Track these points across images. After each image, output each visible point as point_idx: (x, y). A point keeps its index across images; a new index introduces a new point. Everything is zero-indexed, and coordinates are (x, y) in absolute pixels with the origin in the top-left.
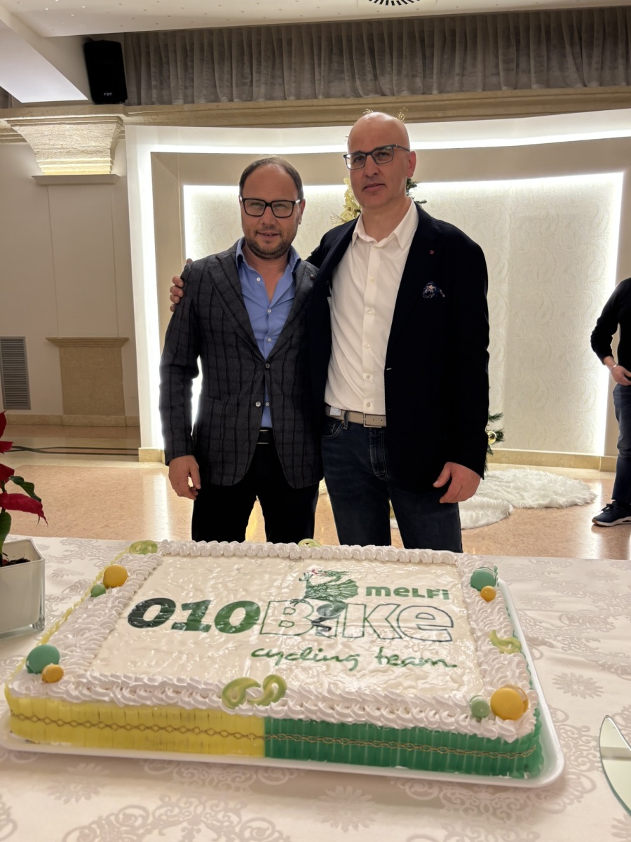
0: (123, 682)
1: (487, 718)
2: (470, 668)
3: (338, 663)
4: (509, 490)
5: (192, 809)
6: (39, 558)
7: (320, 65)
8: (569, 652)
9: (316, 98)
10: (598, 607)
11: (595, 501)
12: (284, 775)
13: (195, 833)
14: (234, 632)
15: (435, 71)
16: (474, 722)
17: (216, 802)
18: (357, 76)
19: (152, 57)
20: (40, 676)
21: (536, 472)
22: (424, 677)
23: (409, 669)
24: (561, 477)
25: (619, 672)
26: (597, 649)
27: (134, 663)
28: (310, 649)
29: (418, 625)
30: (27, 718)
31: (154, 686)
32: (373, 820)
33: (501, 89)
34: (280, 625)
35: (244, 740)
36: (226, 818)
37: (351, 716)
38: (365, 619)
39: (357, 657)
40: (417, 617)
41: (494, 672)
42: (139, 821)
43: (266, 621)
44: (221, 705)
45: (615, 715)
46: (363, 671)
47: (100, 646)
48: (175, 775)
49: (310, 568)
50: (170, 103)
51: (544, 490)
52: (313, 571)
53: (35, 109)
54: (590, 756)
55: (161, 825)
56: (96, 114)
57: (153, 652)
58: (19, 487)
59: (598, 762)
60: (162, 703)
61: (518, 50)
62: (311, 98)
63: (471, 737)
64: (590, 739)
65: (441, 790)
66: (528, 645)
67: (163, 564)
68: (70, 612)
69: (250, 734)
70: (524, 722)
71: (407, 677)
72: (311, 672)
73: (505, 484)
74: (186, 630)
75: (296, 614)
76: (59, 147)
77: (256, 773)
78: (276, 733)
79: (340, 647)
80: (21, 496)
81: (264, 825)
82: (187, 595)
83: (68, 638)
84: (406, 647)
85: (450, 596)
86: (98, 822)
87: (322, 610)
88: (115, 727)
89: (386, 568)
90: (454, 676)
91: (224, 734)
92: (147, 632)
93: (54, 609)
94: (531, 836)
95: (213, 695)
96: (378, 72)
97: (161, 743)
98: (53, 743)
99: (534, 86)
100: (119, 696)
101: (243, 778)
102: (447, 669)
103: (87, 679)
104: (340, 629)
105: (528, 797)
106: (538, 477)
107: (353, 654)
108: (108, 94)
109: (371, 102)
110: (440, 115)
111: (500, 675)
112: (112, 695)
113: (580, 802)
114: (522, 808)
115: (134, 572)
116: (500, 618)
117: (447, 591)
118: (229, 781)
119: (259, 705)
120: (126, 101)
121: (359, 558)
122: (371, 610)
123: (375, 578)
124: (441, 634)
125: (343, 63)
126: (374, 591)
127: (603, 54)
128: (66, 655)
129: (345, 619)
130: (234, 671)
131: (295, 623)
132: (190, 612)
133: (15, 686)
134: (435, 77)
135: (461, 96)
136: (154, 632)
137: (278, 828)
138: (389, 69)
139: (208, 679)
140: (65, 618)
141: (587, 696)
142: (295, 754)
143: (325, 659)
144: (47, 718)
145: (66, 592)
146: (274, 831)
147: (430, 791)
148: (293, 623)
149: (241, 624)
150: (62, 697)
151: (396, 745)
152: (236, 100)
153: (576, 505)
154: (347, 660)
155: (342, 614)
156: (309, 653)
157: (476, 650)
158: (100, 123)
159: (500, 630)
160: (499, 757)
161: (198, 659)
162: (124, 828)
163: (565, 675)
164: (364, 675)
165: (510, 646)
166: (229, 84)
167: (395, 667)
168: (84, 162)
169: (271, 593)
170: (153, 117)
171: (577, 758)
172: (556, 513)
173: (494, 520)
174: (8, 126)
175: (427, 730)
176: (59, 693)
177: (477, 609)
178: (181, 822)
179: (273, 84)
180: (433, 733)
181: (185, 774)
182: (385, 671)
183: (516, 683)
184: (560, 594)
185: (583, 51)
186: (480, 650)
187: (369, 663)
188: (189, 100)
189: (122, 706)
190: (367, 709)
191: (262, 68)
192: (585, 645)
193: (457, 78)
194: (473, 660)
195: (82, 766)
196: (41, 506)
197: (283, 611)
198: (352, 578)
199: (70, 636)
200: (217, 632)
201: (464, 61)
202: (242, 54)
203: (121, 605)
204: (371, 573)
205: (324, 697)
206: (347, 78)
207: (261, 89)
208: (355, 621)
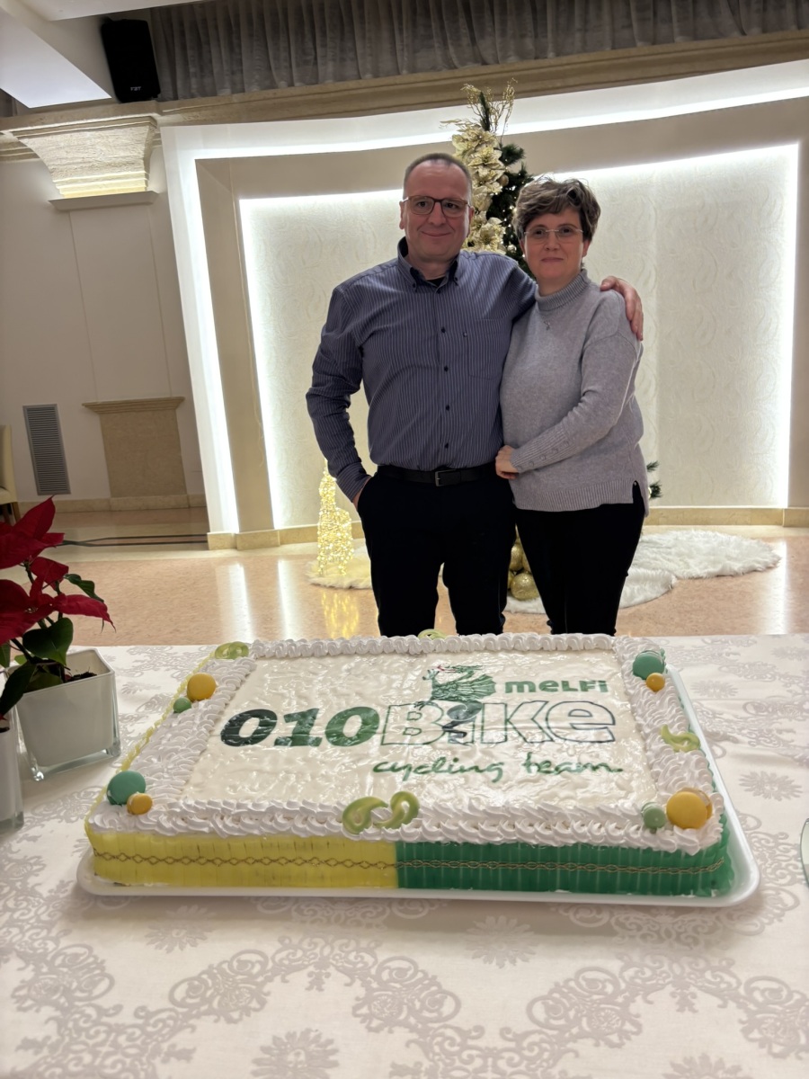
0: (223, 809)
1: (663, 828)
2: (639, 772)
3: (479, 775)
4: (670, 557)
5: (317, 950)
6: (108, 670)
7: (401, 30)
8: (757, 747)
9: (399, 74)
10: (790, 691)
11: (778, 565)
12: (423, 906)
13: (323, 977)
14: (349, 745)
15: (549, 27)
16: (647, 834)
17: (345, 941)
18: (449, 41)
19: (188, 36)
20: (125, 808)
21: (703, 533)
22: (584, 785)
23: (564, 777)
24: (734, 537)
26: (793, 741)
27: (234, 788)
28: (443, 759)
29: (572, 724)
30: (114, 857)
31: (261, 813)
32: (534, 954)
33: (635, 46)
34: (404, 734)
35: (372, 869)
36: (359, 959)
37: (498, 834)
38: (507, 721)
39: (500, 766)
40: (570, 715)
41: (668, 774)
42: (257, 969)
43: (387, 730)
44: (342, 830)
46: (509, 783)
47: (191, 770)
48: (294, 914)
49: (436, 664)
50: (214, 94)
51: (714, 555)
52: (439, 667)
53: (47, 115)
54: (791, 868)
55: (283, 971)
56: (122, 115)
57: (255, 774)
58: (76, 586)
59: (800, 874)
60: (272, 832)
62: (393, 75)
63: (644, 851)
64: (789, 847)
65: (612, 915)
66: (708, 742)
67: (258, 668)
68: (150, 733)
69: (380, 862)
70: (708, 831)
71: (563, 785)
72: (446, 786)
73: (664, 550)
74: (292, 745)
75: (422, 719)
76: (80, 160)
77: (390, 906)
78: (410, 859)
79: (479, 755)
80: (80, 597)
81: (404, 965)
82: (289, 704)
83: (152, 762)
84: (560, 751)
85: (609, 688)
86: (209, 971)
87: (454, 713)
88: (218, 862)
89: (528, 659)
90: (620, 782)
91: (349, 864)
92: (246, 750)
93: (130, 729)
94: (724, 963)
95: (331, 819)
96: (477, 34)
97: (274, 878)
98: (146, 884)
99: (678, 39)
100: (220, 826)
101: (375, 913)
102: (611, 774)
103: (181, 808)
104: (477, 734)
105: (718, 918)
106: (706, 539)
107: (495, 762)
108: (136, 89)
109: (470, 74)
110: (559, 85)
111: (676, 778)
112: (212, 825)
113: (780, 921)
114: (712, 931)
115: (223, 681)
116: (670, 712)
117: (604, 682)
118: (359, 917)
119: (387, 828)
120: (159, 96)
121: (493, 648)
122: (514, 709)
123: (515, 671)
124: (601, 734)
125: (430, 26)
126: (515, 687)
128: (153, 782)
129: (483, 721)
130: (353, 791)
131: (423, 730)
132: (295, 723)
133: (97, 820)
134: (550, 35)
135: (584, 57)
136: (253, 750)
137: (421, 967)
138: (490, 30)
139: (324, 801)
140: (145, 740)
141: (782, 797)
142: (434, 883)
143: (462, 770)
144: (138, 855)
145: (141, 710)
147: (599, 917)
148: (420, 730)
149: (358, 735)
150: (154, 830)
151: (554, 866)
152: (297, 84)
153: (755, 571)
154: (489, 769)
155: (479, 716)
156: (442, 765)
157: (645, 750)
158: (129, 126)
159: (673, 723)
160: (680, 873)
161: (309, 779)
162: (240, 977)
163: (754, 775)
164: (511, 787)
165: (686, 742)
166: (287, 64)
167: (547, 776)
168: (112, 179)
169: (390, 696)
170: (195, 114)
171: (775, 870)
172: (730, 583)
173: (654, 596)
174: (14, 138)
175: (591, 846)
176: (149, 825)
177: (644, 701)
178: (306, 967)
179: (343, 60)
180: (599, 849)
181: (305, 912)
182: (535, 781)
183: (696, 785)
184: (743, 678)
186: (651, 750)
187: (517, 772)
188: (239, 88)
189: (225, 837)
190: (518, 826)
191: (328, 39)
192: (778, 738)
193: (578, 35)
194: (641, 763)
195: (183, 909)
196: (105, 608)
197: (406, 716)
198: (488, 672)
199: (155, 760)
200: (329, 745)
201: (586, 11)
202: (301, 23)
203: (211, 721)
204: (510, 665)
205: (465, 814)
206: (436, 45)
207: (328, 68)
208: (494, 723)
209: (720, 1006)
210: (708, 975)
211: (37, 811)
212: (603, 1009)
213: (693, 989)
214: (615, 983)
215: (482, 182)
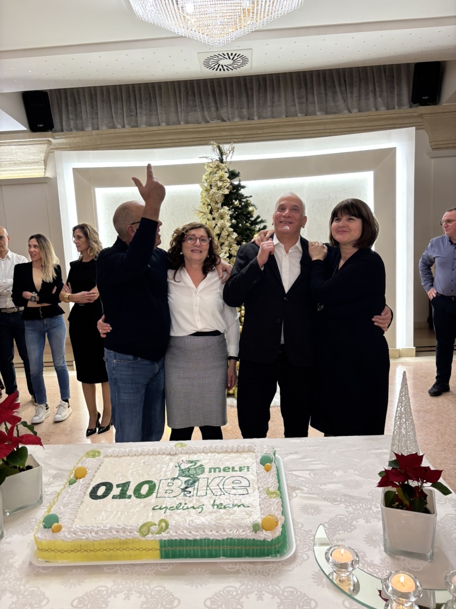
0: (91, 529)
1: (259, 531)
2: (256, 507)
3: (194, 510)
5: (128, 585)
6: (38, 465)
7: (181, 102)
9: (180, 124)
12: (169, 566)
13: (130, 595)
14: (143, 498)
15: (255, 105)
16: (254, 532)
18: (205, 109)
19: (69, 99)
20: (50, 529)
22: (234, 513)
23: (228, 510)
25: (332, 501)
27: (95, 519)
28: (181, 504)
29: (233, 487)
30: (46, 550)
31: (106, 530)
33: (297, 116)
34: (166, 493)
35: (150, 552)
36: (144, 587)
37: (199, 536)
38: (208, 486)
39: (203, 506)
40: (233, 483)
41: (266, 508)
42: (105, 592)
43: (159, 491)
44: (138, 536)
45: (325, 523)
46: (205, 513)
47: (77, 511)
48: (119, 571)
49: (181, 460)
50: (83, 130)
52: (182, 461)
54: (310, 544)
55: (115, 593)
56: (33, 138)
57: (104, 512)
58: (26, 428)
60: (111, 538)
61: (306, 89)
62: (176, 124)
63: (252, 540)
65: (240, 565)
67: (104, 462)
69: (153, 548)
70: (276, 531)
71: (226, 514)
72: (181, 515)
74: (120, 498)
75: (173, 486)
76: (8, 160)
77: (157, 566)
78: (165, 547)
79: (195, 501)
80: (30, 435)
81: (161, 589)
82: (118, 479)
83: (60, 508)
84: (226, 499)
85: (250, 470)
86: (86, 595)
87: (187, 482)
88: (89, 551)
89: (221, 455)
90: (248, 512)
91: (141, 550)
92: (100, 501)
93: (46, 490)
94: (277, 582)
95: (135, 531)
96: (219, 106)
97: (111, 557)
98: (59, 561)
99: (318, 113)
100: (90, 536)
101: (151, 569)
102: (245, 508)
103: (73, 529)
104: (195, 492)
105: (278, 565)
107: (201, 504)
108: (41, 126)
109: (215, 126)
110: (260, 132)
111: (268, 510)
112: (86, 536)
113: (300, 565)
114: (275, 570)
115: (90, 469)
116: (272, 480)
117: (249, 467)
118: (144, 572)
119: (156, 534)
120: (53, 129)
121: (206, 451)
122: (211, 480)
123: (214, 462)
124: (244, 491)
125: (195, 101)
127: (360, 91)
128: (61, 518)
129: (198, 486)
130: (144, 518)
131: (173, 491)
132: (120, 488)
133: (39, 535)
134: (255, 108)
135: (272, 120)
136: (103, 501)
137: (167, 589)
138: (225, 104)
139: (132, 524)
140: (57, 498)
141: (314, 515)
142: (174, 556)
143: (188, 508)
144: (56, 549)
146: (165, 591)
149: (147, 493)
150: (62, 539)
151: (219, 547)
152: (127, 126)
154: (198, 508)
155: (197, 484)
156: (180, 506)
157: (259, 497)
158: (36, 144)
159: (272, 485)
160: (266, 548)
161: (126, 514)
162: (98, 596)
164: (206, 515)
165: (275, 495)
166: (122, 116)
167: (220, 510)
168: (26, 170)
169: (161, 475)
170: (72, 139)
175: (233, 539)
176: (61, 537)
177: (262, 476)
178: (123, 591)
179: (150, 115)
180: (236, 540)
182: (215, 512)
183: (275, 513)
185: (348, 89)
186: (261, 497)
187: (209, 509)
188: (96, 127)
189: (91, 540)
190: (206, 531)
191: (143, 105)
193: (269, 109)
194: (257, 503)
195: (74, 571)
197: (167, 485)
198: (202, 463)
199: (62, 507)
200: (135, 498)
201: (273, 97)
202: (129, 96)
203: (85, 488)
204: (212, 459)
205: (186, 527)
206: (199, 110)
207: (143, 119)
208: (203, 487)
209: (272, 598)
210: (270, 587)
211: (8, 530)
212: (231, 601)
213: (264, 592)
214: (237, 591)
215: (219, 188)
